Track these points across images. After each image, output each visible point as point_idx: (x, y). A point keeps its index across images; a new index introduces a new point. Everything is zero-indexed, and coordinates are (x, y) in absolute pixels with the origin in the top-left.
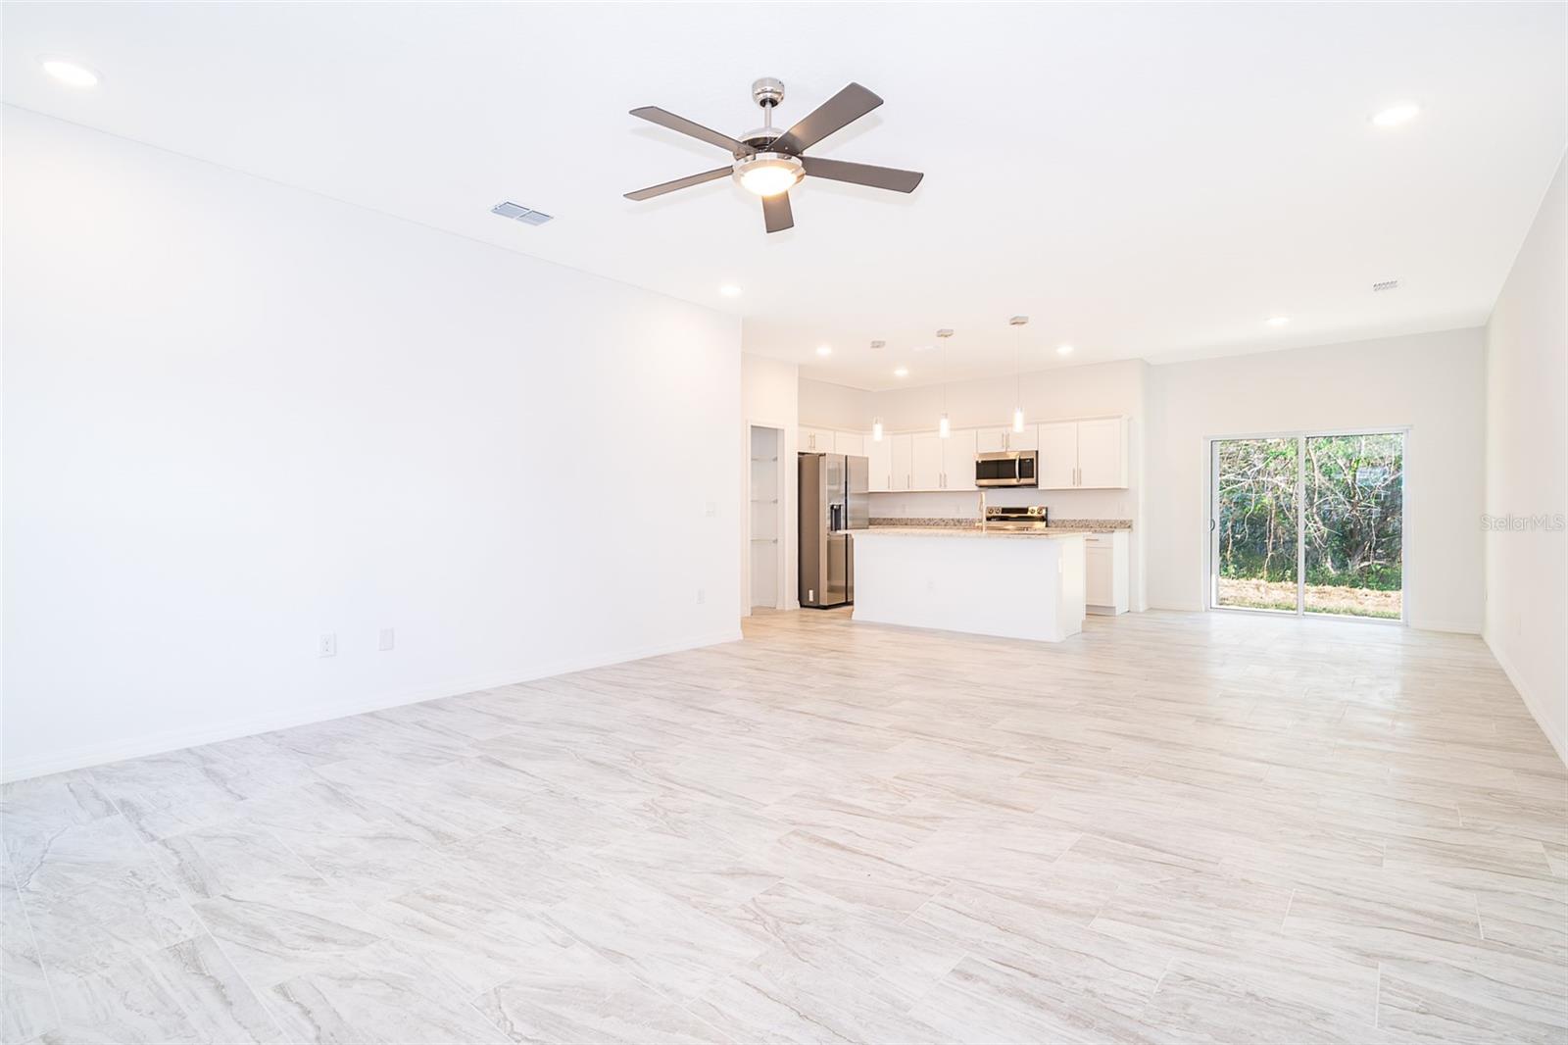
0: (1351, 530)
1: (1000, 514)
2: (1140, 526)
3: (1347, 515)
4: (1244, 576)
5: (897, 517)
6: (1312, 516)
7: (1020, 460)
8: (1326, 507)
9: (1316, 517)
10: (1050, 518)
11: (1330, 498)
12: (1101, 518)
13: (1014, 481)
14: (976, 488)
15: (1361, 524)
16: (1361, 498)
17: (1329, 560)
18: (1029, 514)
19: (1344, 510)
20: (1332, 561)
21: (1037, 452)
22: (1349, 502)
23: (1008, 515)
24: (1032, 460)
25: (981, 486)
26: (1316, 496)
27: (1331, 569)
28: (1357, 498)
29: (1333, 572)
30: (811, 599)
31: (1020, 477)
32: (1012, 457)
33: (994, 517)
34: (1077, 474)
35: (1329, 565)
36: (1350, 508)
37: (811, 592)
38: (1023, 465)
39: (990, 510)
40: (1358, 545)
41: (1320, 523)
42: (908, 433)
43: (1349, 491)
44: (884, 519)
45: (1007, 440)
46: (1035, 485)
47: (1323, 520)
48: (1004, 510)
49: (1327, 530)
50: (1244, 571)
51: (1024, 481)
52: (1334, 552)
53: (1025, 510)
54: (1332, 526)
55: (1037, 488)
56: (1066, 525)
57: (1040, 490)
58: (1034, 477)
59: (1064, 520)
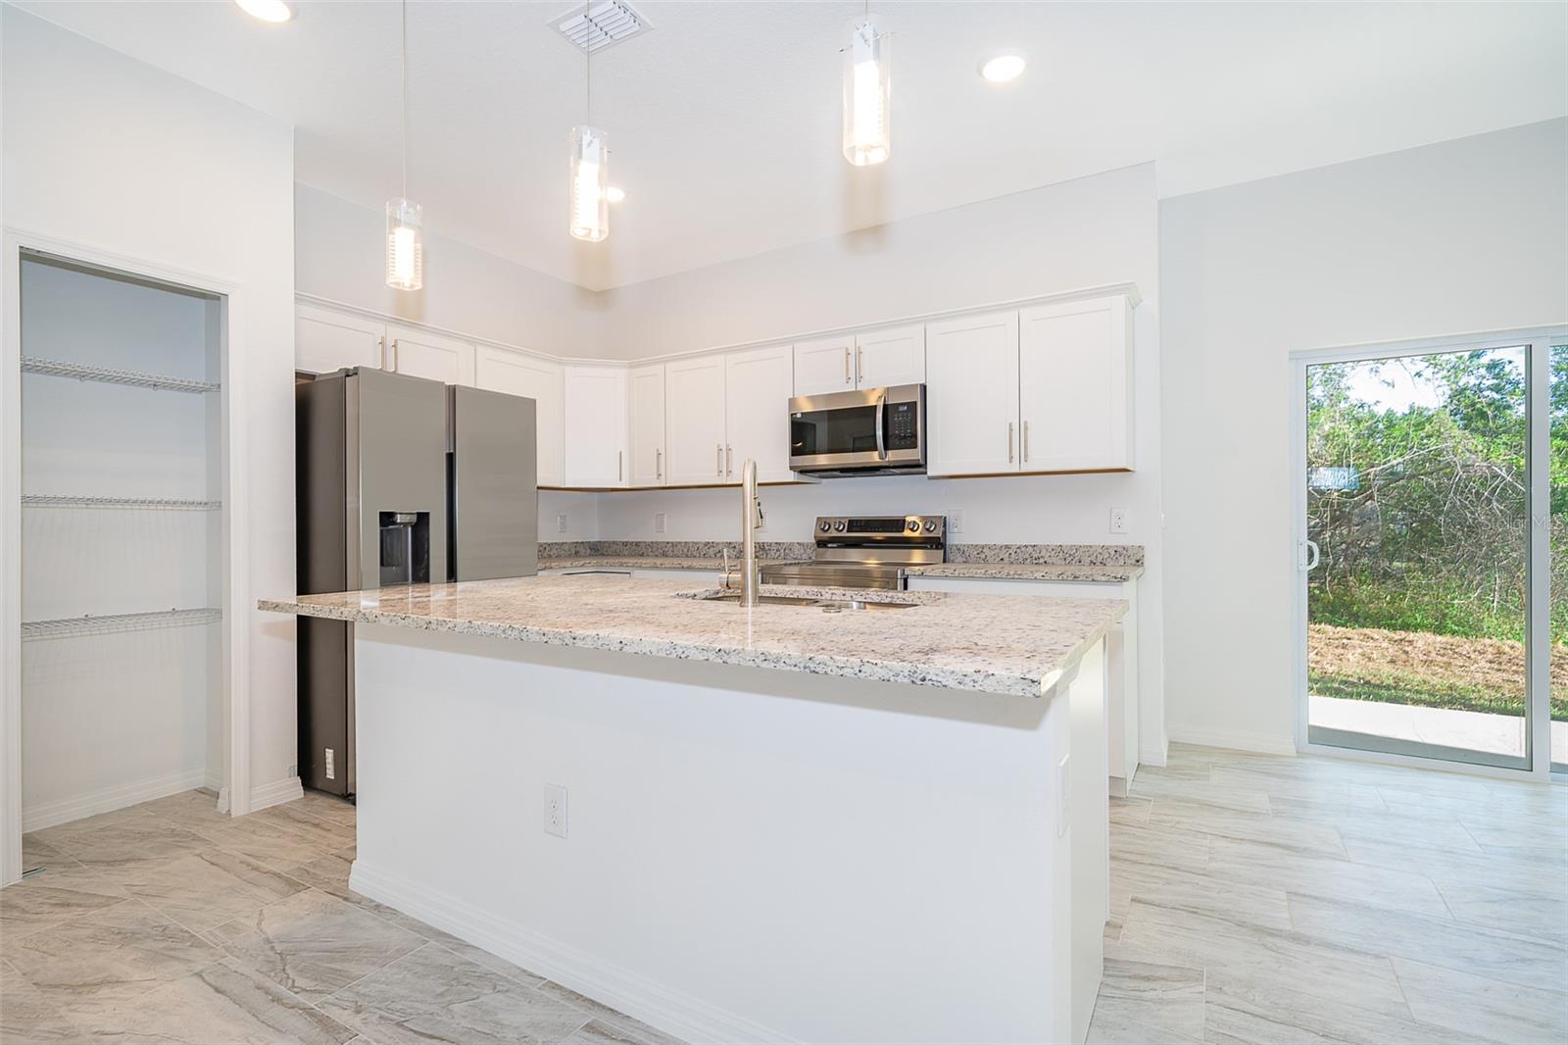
1: (845, 534)
5: (649, 540)
7: (885, 407)
10: (953, 539)
13: (874, 458)
14: (791, 476)
18: (907, 533)
21: (924, 388)
23: (867, 532)
24: (912, 406)
25: (803, 471)
30: (330, 775)
31: (886, 448)
32: (872, 402)
33: (833, 540)
34: (1019, 435)
37: (329, 754)
38: (895, 419)
39: (824, 524)
42: (656, 362)
44: (625, 544)
45: (858, 367)
46: (918, 467)
48: (854, 524)
51: (893, 456)
53: (899, 524)
55: (926, 473)
56: (990, 560)
57: (930, 478)
58: (916, 447)
59: (983, 547)
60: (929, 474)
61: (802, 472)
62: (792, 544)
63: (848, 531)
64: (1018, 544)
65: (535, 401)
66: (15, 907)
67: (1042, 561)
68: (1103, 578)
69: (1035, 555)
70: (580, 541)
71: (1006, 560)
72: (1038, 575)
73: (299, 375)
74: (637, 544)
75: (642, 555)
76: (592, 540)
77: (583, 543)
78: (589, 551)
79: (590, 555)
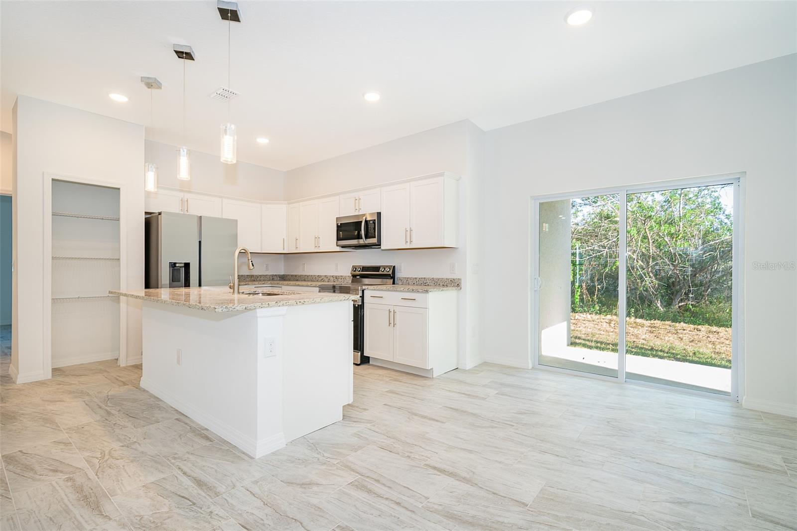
0: (673, 283)
2: (468, 284)
3: (670, 273)
4: (605, 312)
6: (648, 274)
7: (365, 222)
8: (657, 267)
9: (651, 274)
10: (398, 275)
11: (659, 261)
12: (435, 276)
13: (363, 242)
14: (338, 249)
15: (679, 278)
16: (680, 262)
17: (659, 302)
18: (381, 272)
19: (669, 269)
20: (661, 302)
21: (380, 214)
22: (672, 264)
23: (368, 272)
24: (375, 221)
26: (651, 260)
27: (660, 307)
28: (677, 262)
29: (662, 310)
31: (366, 238)
33: (358, 275)
34: (409, 232)
35: (659, 305)
36: (673, 268)
38: (369, 226)
39: (354, 269)
40: (677, 292)
41: (654, 278)
43: (672, 258)
46: (379, 244)
47: (656, 275)
48: (364, 268)
49: (657, 282)
50: (604, 308)
51: (368, 241)
52: (662, 296)
53: (378, 268)
54: (660, 280)
55: (380, 248)
56: (410, 283)
57: (382, 250)
58: (375, 237)
59: (408, 278)
60: (382, 248)
61: (342, 247)
62: (346, 276)
63: (362, 271)
64: (419, 277)
65: (236, 221)
66: (46, 384)
67: (427, 284)
68: (421, 291)
69: (425, 282)
70: (275, 274)
71: (415, 284)
72: (402, 289)
73: (146, 213)
74: (296, 276)
75: (297, 280)
76: (280, 274)
77: (276, 275)
78: (279, 278)
79: (279, 280)
